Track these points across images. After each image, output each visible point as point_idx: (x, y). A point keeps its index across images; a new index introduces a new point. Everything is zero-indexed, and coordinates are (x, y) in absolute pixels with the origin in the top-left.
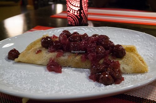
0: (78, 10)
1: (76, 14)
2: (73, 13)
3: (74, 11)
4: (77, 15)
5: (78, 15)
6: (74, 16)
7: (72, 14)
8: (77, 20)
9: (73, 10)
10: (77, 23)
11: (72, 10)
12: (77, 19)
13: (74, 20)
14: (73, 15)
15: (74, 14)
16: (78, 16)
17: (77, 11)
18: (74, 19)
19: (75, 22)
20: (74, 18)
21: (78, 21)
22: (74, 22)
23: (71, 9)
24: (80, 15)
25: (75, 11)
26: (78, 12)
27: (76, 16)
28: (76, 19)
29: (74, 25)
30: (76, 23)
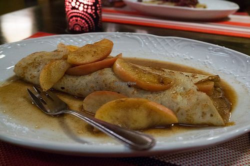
0: (92, 4)
1: (89, 11)
2: (85, 10)
3: (86, 7)
4: (92, 13)
5: (94, 13)
6: (87, 15)
7: (82, 13)
8: (92, 21)
9: (84, 5)
10: (93, 26)
11: (82, 5)
12: (91, 19)
13: (87, 23)
14: (85, 13)
15: (87, 12)
16: (94, 15)
17: (91, 6)
18: (86, 21)
19: (89, 26)
20: (87, 19)
21: (93, 23)
22: (87, 25)
23: (81, 3)
24: (96, 13)
25: (88, 5)
26: (93, 8)
27: (90, 14)
28: (90, 21)
29: (88, 30)
30: (91, 26)
